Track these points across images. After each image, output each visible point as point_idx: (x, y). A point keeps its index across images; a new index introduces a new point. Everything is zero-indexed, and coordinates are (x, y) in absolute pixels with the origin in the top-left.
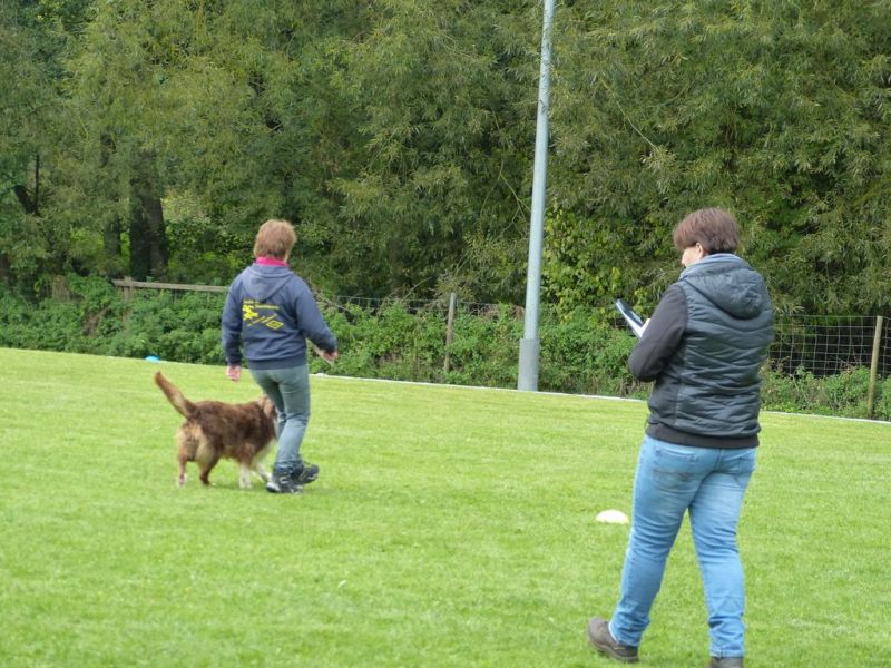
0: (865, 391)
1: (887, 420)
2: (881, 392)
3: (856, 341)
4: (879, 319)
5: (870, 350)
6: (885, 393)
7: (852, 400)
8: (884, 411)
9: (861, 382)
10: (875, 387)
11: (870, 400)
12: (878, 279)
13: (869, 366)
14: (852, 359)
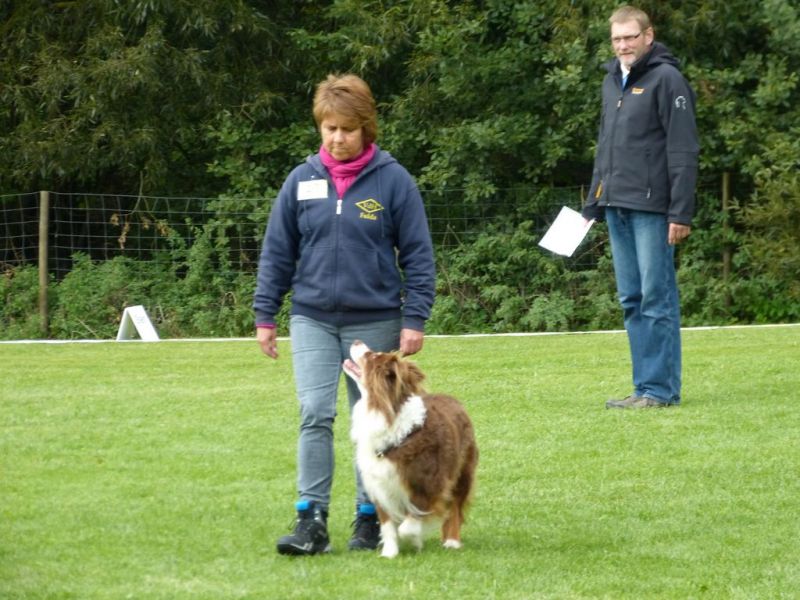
0: (35, 300)
1: (68, 336)
2: (57, 299)
3: (16, 230)
4: (44, 195)
5: (36, 240)
6: (63, 300)
7: (17, 315)
8: (64, 326)
9: (28, 288)
10: (48, 293)
11: (42, 311)
12: (38, 137)
13: (35, 263)
14: (11, 256)
